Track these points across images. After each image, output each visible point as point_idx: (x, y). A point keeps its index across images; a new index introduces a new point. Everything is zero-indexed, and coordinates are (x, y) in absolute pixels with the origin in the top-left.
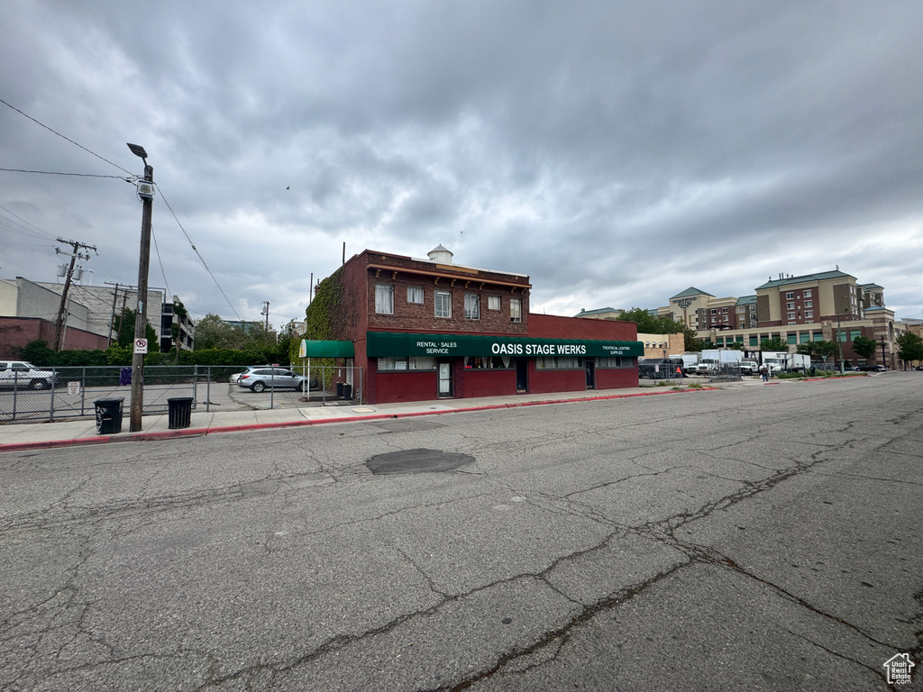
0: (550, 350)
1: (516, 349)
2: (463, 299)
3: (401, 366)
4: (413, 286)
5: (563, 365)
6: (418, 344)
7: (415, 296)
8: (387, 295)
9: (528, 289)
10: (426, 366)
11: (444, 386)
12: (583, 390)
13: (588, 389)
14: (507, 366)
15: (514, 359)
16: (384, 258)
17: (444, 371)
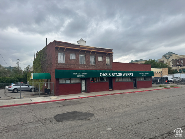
0: (120, 75)
1: (108, 75)
2: (89, 57)
3: (68, 82)
4: (72, 53)
5: (125, 80)
6: (74, 74)
7: (73, 57)
8: (62, 56)
9: (112, 53)
10: (77, 81)
11: (83, 88)
12: (133, 89)
13: (134, 88)
14: (105, 80)
15: (108, 78)
16: (61, 43)
17: (83, 83)
